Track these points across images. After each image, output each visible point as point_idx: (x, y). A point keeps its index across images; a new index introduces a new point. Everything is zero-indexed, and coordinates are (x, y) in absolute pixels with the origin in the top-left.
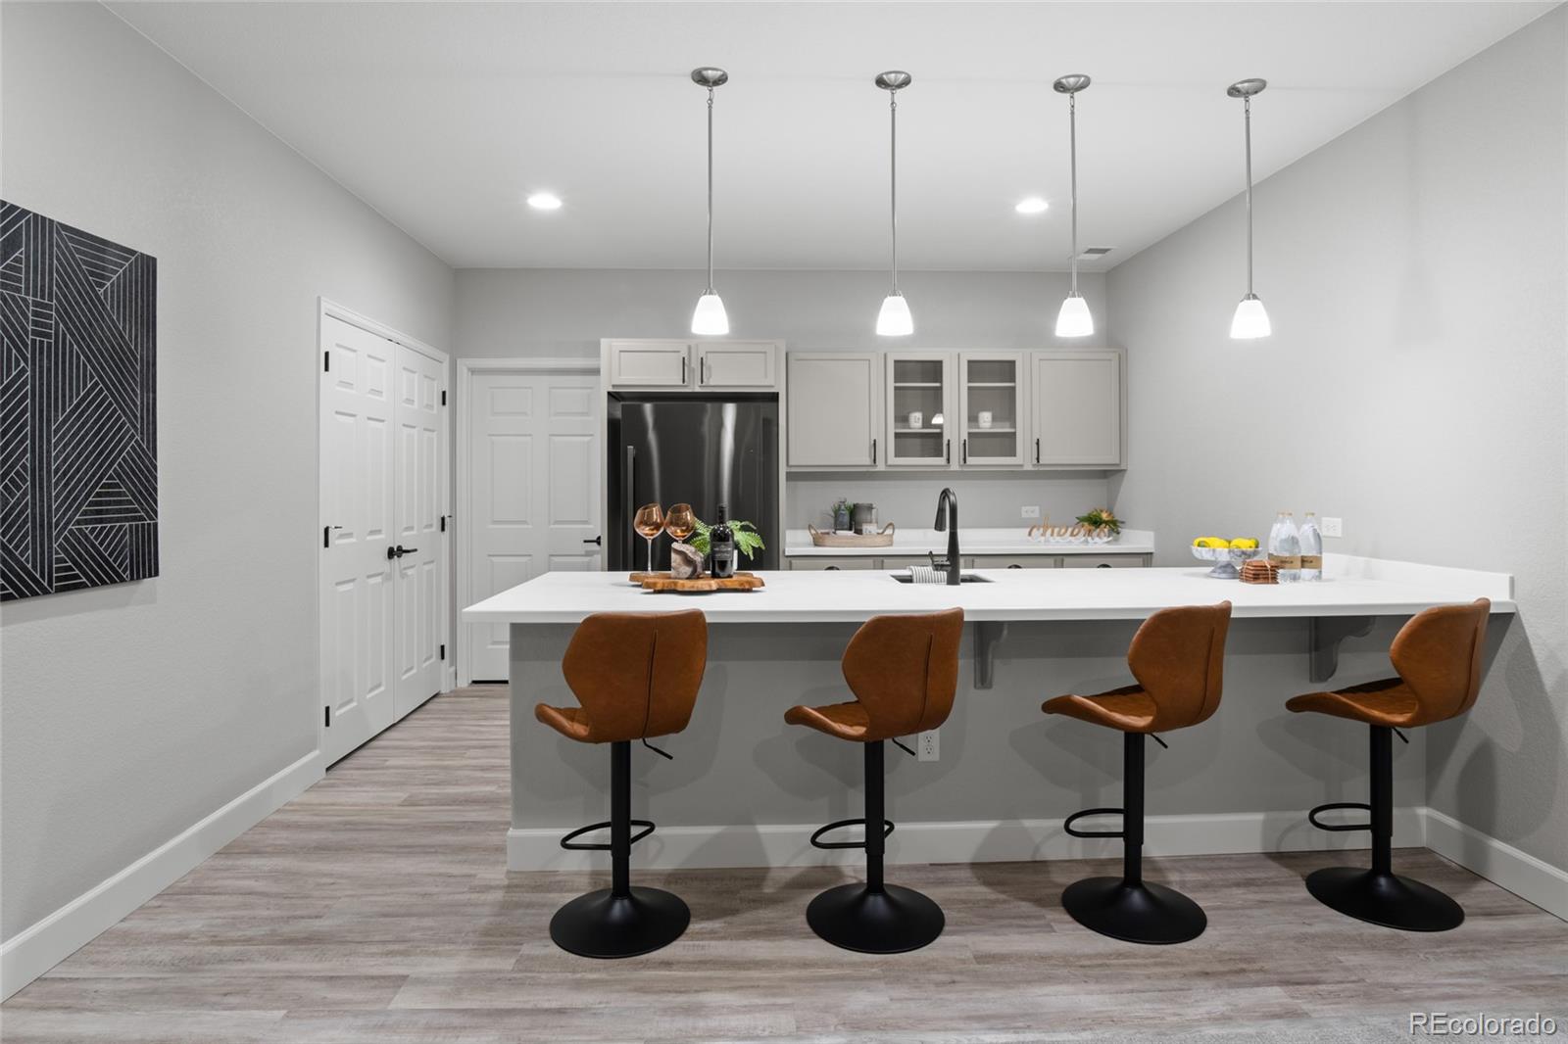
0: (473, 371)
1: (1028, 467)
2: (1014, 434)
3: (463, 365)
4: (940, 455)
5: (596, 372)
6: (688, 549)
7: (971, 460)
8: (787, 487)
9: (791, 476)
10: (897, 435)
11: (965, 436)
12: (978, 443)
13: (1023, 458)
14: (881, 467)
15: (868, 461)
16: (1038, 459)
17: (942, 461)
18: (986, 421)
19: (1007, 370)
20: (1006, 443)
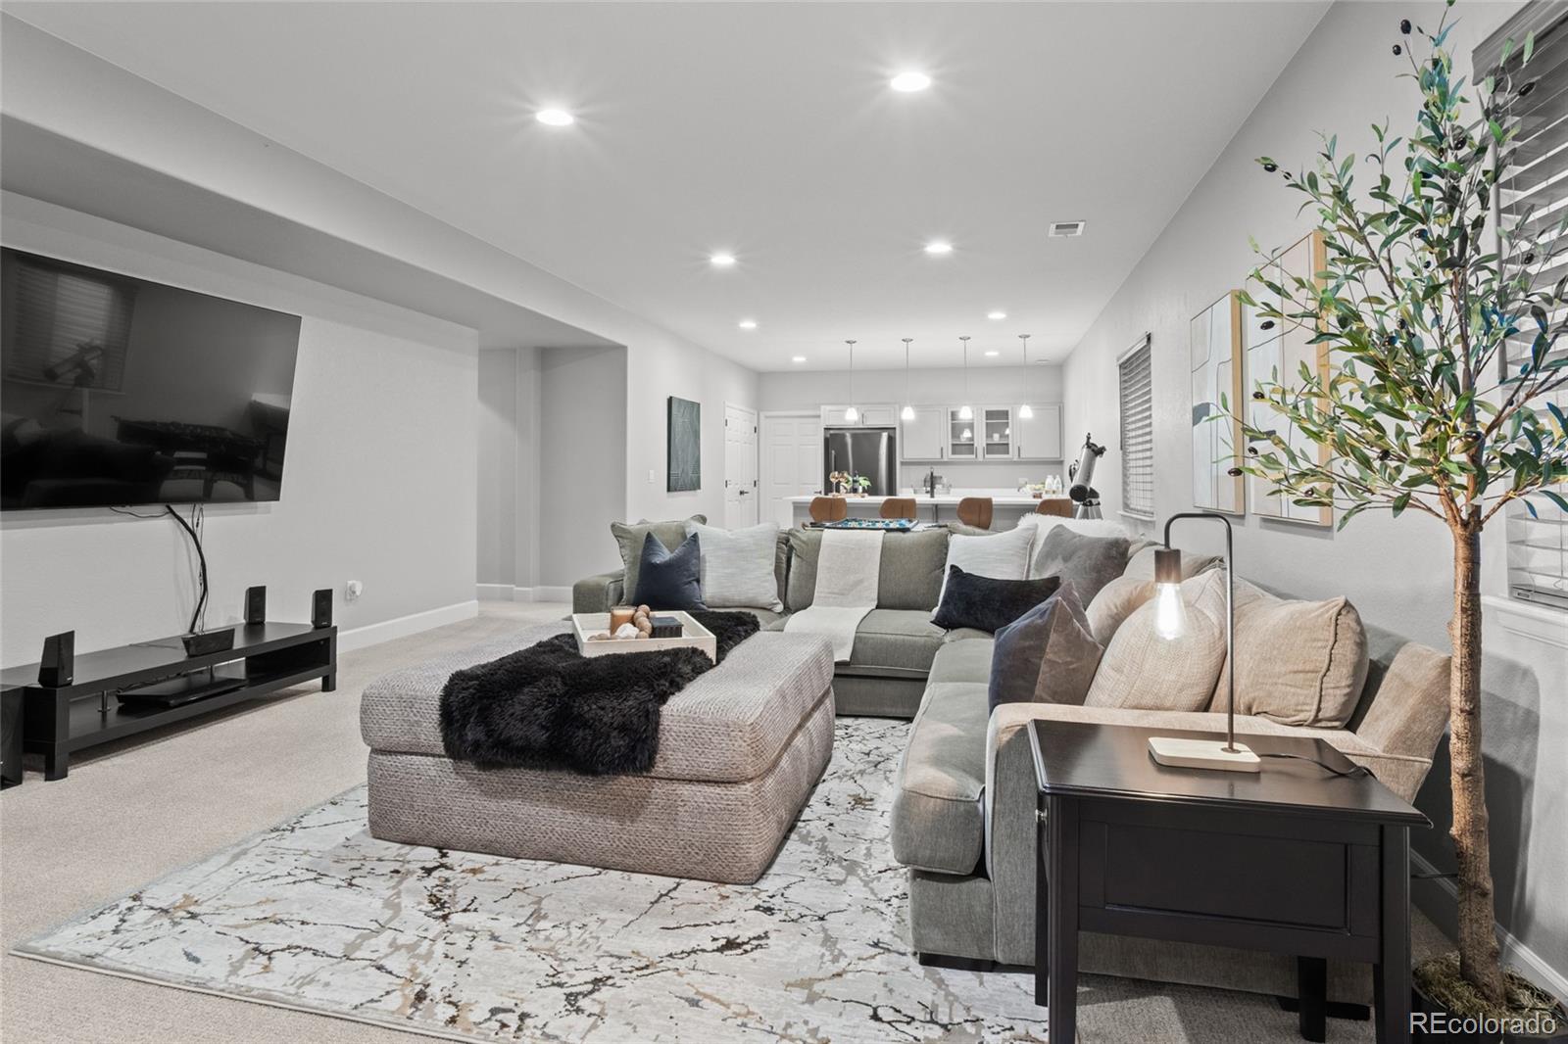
0: (767, 417)
1: (1016, 459)
2: (1007, 444)
3: (762, 415)
4: (973, 453)
5: (819, 417)
6: (846, 485)
7: (987, 456)
8: (901, 469)
9: (902, 463)
10: (953, 445)
11: (985, 445)
12: (991, 448)
13: (1013, 455)
14: (945, 459)
15: (939, 456)
16: (1019, 455)
17: (974, 456)
18: (996, 438)
19: (1005, 414)
20: (1004, 448)
